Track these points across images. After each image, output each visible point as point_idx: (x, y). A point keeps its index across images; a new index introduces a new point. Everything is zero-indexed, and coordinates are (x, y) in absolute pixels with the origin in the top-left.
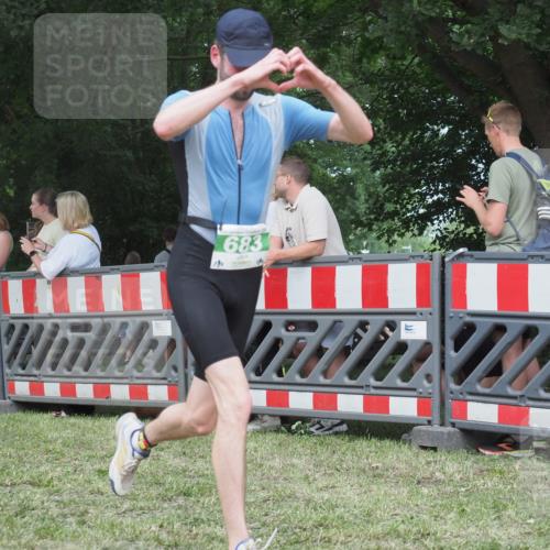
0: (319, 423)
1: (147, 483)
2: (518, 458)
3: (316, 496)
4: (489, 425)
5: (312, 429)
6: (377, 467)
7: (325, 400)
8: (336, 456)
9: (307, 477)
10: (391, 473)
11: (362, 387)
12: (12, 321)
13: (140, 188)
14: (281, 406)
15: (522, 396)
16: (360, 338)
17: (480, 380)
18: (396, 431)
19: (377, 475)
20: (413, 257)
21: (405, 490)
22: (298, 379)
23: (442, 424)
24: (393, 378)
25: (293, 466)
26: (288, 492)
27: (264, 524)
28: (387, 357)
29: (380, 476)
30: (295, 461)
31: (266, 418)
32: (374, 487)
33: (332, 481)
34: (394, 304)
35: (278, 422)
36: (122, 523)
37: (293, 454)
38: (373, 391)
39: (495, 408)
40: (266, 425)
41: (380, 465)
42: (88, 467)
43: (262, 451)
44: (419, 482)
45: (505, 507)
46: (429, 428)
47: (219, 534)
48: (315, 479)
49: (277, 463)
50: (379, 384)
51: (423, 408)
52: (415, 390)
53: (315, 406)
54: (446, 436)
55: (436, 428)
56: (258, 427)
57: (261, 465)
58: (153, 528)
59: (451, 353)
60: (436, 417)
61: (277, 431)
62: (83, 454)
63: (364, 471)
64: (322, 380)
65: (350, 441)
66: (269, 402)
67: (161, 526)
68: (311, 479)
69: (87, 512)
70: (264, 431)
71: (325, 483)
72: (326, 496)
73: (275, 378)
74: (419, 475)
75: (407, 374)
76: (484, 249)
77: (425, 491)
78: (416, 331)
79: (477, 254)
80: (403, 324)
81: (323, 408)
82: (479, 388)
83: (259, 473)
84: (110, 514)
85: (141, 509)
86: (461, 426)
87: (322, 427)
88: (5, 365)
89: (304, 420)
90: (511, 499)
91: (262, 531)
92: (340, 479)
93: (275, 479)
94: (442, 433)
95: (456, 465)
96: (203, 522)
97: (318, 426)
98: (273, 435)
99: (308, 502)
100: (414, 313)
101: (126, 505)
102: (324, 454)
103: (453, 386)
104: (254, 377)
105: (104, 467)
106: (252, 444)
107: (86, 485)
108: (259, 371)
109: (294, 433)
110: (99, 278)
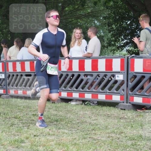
0: (93, 102)
1: (46, 118)
2: (148, 112)
3: (92, 122)
4: (140, 103)
5: (91, 104)
6: (109, 114)
7: (95, 96)
8: (97, 111)
9: (90, 117)
10: (113, 116)
11: (105, 92)
12: (9, 74)
14: (83, 97)
15: (149, 95)
16: (104, 79)
17: (137, 91)
18: (114, 105)
19: (109, 116)
20: (120, 57)
21: (116, 121)
22: (87, 90)
23: (127, 103)
24: (113, 90)
25: (86, 114)
26: (84, 121)
27: (78, 129)
28: (112, 85)
29: (110, 117)
30: (86, 112)
32: (108, 120)
33: (97, 118)
34: (114, 70)
37: (86, 110)
38: (108, 94)
39: (141, 98)
41: (110, 114)
42: (30, 113)
43: (77, 110)
44: (120, 119)
45: (144, 125)
46: (123, 104)
47: (66, 132)
48: (92, 117)
49: (81, 113)
50: (110, 92)
51: (122, 98)
52: (119, 93)
53: (92, 98)
54: (128, 106)
55: (125, 104)
57: (77, 113)
58: (48, 130)
59: (130, 83)
60: (125, 101)
62: (29, 110)
63: (105, 115)
64: (94, 90)
65: (101, 107)
66: (80, 96)
67: (50, 130)
68: (91, 117)
69: (29, 125)
71: (94, 118)
72: (95, 122)
73: (81, 90)
74: (120, 116)
75: (117, 89)
76: (139, 55)
77: (122, 121)
78: (120, 77)
79: (137, 56)
80: (117, 75)
82: (137, 93)
83: (76, 116)
86: (132, 103)
87: (94, 103)
88: (7, 86)
90: (145, 123)
91: (77, 131)
92: (99, 117)
93: (81, 117)
94: (127, 105)
95: (131, 114)
96: (61, 128)
97: (93, 103)
98: (81, 105)
99: (90, 123)
100: (119, 72)
102: (94, 111)
103: (130, 92)
104: (75, 89)
105: (34, 114)
106: (75, 108)
107: (29, 118)
108: (77, 88)
109: (86, 105)
110: (34, 62)
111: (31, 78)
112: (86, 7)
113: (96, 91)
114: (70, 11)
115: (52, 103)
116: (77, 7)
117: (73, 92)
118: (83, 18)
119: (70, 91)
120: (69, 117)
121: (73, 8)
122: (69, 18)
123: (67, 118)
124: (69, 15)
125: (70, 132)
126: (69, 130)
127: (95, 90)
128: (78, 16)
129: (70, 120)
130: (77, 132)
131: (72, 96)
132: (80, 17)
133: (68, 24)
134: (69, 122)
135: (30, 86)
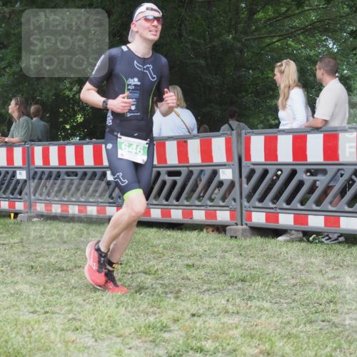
0: (328, 236)
1: (217, 273)
3: (328, 283)
5: (323, 240)
7: (332, 221)
8: (339, 257)
9: (321, 271)
11: (356, 212)
13: (209, 83)
14: (302, 224)
16: (354, 182)
22: (314, 207)
25: (312, 263)
26: (309, 280)
27: (294, 301)
30: (313, 260)
31: (293, 232)
33: (337, 274)
35: (301, 235)
36: (202, 298)
37: (311, 256)
40: (293, 237)
42: (180, 262)
43: (291, 254)
47: (265, 306)
49: (301, 261)
53: (326, 225)
56: (288, 238)
57: (291, 263)
58: (223, 302)
61: (301, 240)
62: (176, 254)
64: (330, 208)
65: (349, 247)
66: (296, 221)
67: (228, 301)
68: (324, 272)
69: (180, 291)
70: (292, 241)
71: (333, 275)
72: (334, 283)
73: (299, 206)
81: (331, 226)
83: (289, 268)
84: (194, 293)
85: (215, 289)
87: (330, 238)
89: (318, 233)
91: (293, 305)
92: (342, 271)
93: (300, 271)
96: (254, 298)
97: (327, 238)
98: (298, 243)
99: (323, 287)
101: (205, 287)
102: (332, 256)
104: (285, 206)
105: (190, 263)
106: (284, 249)
107: (179, 274)
108: (289, 201)
109: (311, 242)
110: (186, 142)
111: (180, 180)
112: (306, 8)
113: (334, 209)
114: (269, 20)
115: (231, 237)
116: (284, 9)
117: (279, 211)
118: (299, 34)
119: (272, 208)
120: (271, 271)
121: (274, 13)
122: (265, 35)
123: (266, 272)
124: (265, 30)
125: (276, 306)
126: (274, 301)
127: (332, 206)
128: (288, 30)
129: (275, 279)
130: (293, 308)
131: (277, 220)
132: (292, 33)
133: (263, 52)
134: (273, 284)
135: (178, 199)
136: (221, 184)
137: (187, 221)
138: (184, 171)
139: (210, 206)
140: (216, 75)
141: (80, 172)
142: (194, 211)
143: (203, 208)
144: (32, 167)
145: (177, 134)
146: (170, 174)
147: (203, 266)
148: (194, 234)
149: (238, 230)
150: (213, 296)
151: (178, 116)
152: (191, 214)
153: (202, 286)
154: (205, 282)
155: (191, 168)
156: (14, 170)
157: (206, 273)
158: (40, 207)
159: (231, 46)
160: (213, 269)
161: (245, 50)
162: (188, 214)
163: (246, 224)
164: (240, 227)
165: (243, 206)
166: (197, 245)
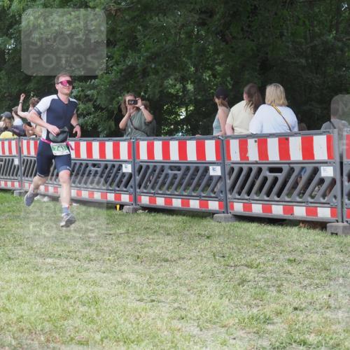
1: (319, 269)
13: (310, 82)
36: (305, 293)
42: (281, 257)
58: (325, 297)
62: (278, 249)
67: (330, 296)
69: (282, 285)
84: (297, 287)
85: (316, 284)
101: (306, 282)
105: (291, 258)
107: (281, 268)
110: (288, 139)
111: (281, 176)
115: (332, 234)
135: (279, 195)
136: (322, 181)
137: (288, 217)
138: (286, 168)
139: (311, 203)
140: (317, 74)
141: (183, 166)
142: (295, 207)
143: (303, 204)
144: (137, 161)
145: (278, 132)
146: (272, 170)
147: (304, 261)
148: (295, 230)
149: (339, 227)
150: (315, 291)
151: (280, 113)
152: (292, 210)
153: (304, 281)
154: (306, 277)
155: (292, 165)
156: (120, 163)
157: (307, 268)
158: (145, 200)
159: (332, 46)
160: (315, 264)
161: (347, 49)
162: (289, 210)
163: (347, 222)
164: (340, 224)
165: (344, 204)
166: (298, 240)
